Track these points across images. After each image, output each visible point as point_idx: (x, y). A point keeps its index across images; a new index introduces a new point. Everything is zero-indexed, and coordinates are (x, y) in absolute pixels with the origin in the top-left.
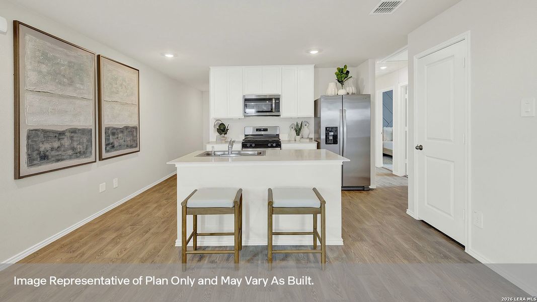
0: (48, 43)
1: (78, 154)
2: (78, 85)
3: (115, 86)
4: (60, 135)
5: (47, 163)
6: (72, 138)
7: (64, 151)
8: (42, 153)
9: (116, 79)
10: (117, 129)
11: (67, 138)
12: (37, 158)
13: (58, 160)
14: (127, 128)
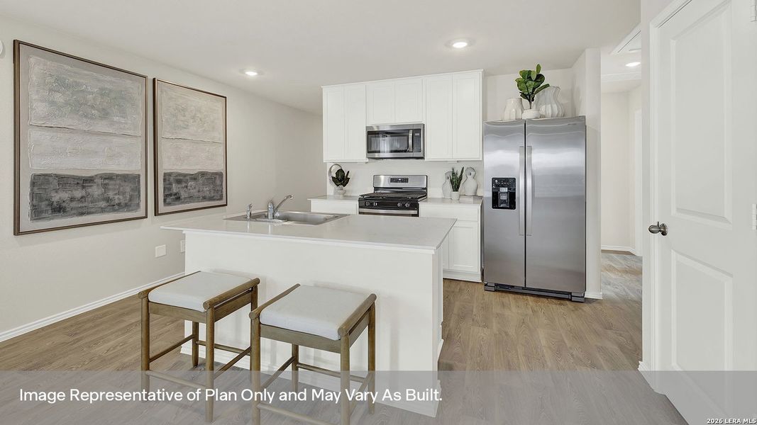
0: (67, 66)
1: (116, 207)
2: (116, 119)
3: (183, 118)
4: (86, 182)
5: (62, 216)
6: (105, 186)
7: (92, 202)
8: (55, 203)
9: (184, 110)
10: (185, 175)
11: (98, 185)
12: (48, 210)
13: (82, 214)
14: (203, 174)
